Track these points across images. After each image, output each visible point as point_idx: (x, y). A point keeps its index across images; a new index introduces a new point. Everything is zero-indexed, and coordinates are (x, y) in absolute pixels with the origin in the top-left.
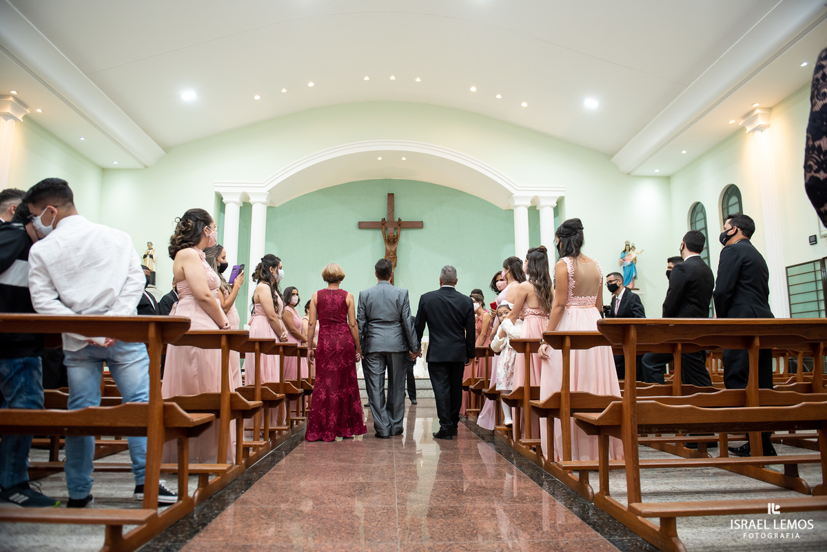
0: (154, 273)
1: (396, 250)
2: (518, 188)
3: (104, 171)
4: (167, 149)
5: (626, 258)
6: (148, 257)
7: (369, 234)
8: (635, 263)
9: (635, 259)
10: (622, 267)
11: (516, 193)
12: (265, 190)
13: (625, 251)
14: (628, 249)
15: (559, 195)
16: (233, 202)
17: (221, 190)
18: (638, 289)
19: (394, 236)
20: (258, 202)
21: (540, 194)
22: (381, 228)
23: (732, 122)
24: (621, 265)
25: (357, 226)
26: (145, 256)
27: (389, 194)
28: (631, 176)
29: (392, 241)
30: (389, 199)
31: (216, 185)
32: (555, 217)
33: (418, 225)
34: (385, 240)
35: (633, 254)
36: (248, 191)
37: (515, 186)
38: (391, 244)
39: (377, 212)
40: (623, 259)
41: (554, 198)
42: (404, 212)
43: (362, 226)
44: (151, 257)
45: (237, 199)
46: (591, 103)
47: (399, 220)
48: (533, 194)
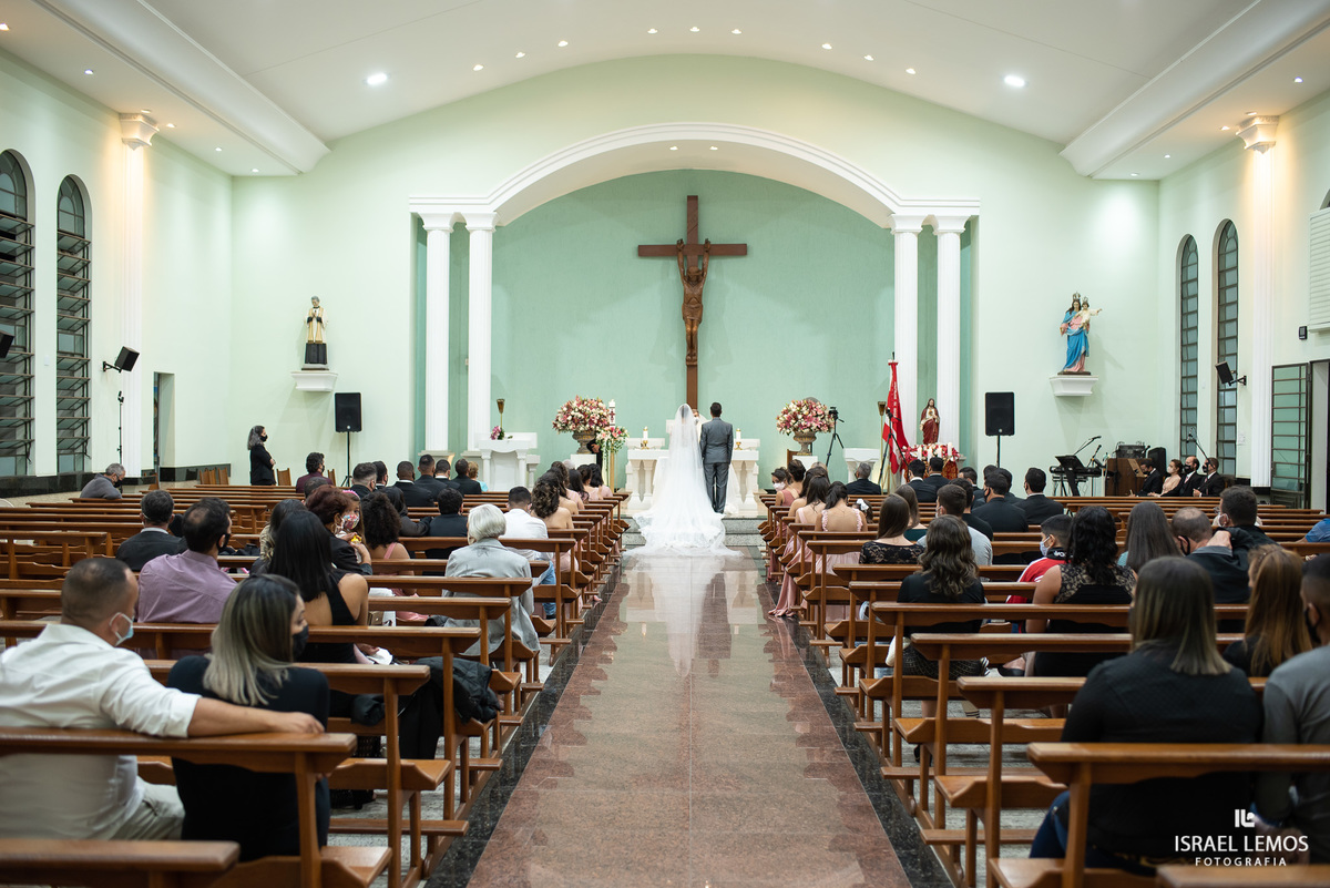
0: (325, 345)
1: (700, 295)
2: (902, 203)
3: (235, 180)
4: (331, 143)
5: (1073, 321)
6: (315, 321)
7: (656, 265)
8: (1087, 330)
9: (1088, 324)
10: (1066, 335)
11: (899, 212)
12: (490, 210)
13: (1072, 309)
14: (1078, 305)
15: (968, 213)
16: (439, 229)
17: (421, 211)
18: (1089, 374)
19: (699, 271)
20: (479, 229)
21: (937, 212)
22: (677, 255)
23: (1225, 128)
24: (1063, 333)
25: (636, 253)
26: (310, 320)
27: (689, 197)
28: (1093, 182)
29: (694, 279)
30: (689, 206)
31: (411, 201)
32: (962, 248)
33: (739, 250)
34: (684, 277)
35: (1085, 316)
36: (463, 211)
37: (896, 199)
38: (693, 285)
39: (670, 229)
40: (1068, 322)
41: (961, 218)
42: (715, 229)
43: (645, 251)
44: (319, 320)
45: (447, 225)
46: (1015, 81)
47: (707, 241)
48: (925, 213)
